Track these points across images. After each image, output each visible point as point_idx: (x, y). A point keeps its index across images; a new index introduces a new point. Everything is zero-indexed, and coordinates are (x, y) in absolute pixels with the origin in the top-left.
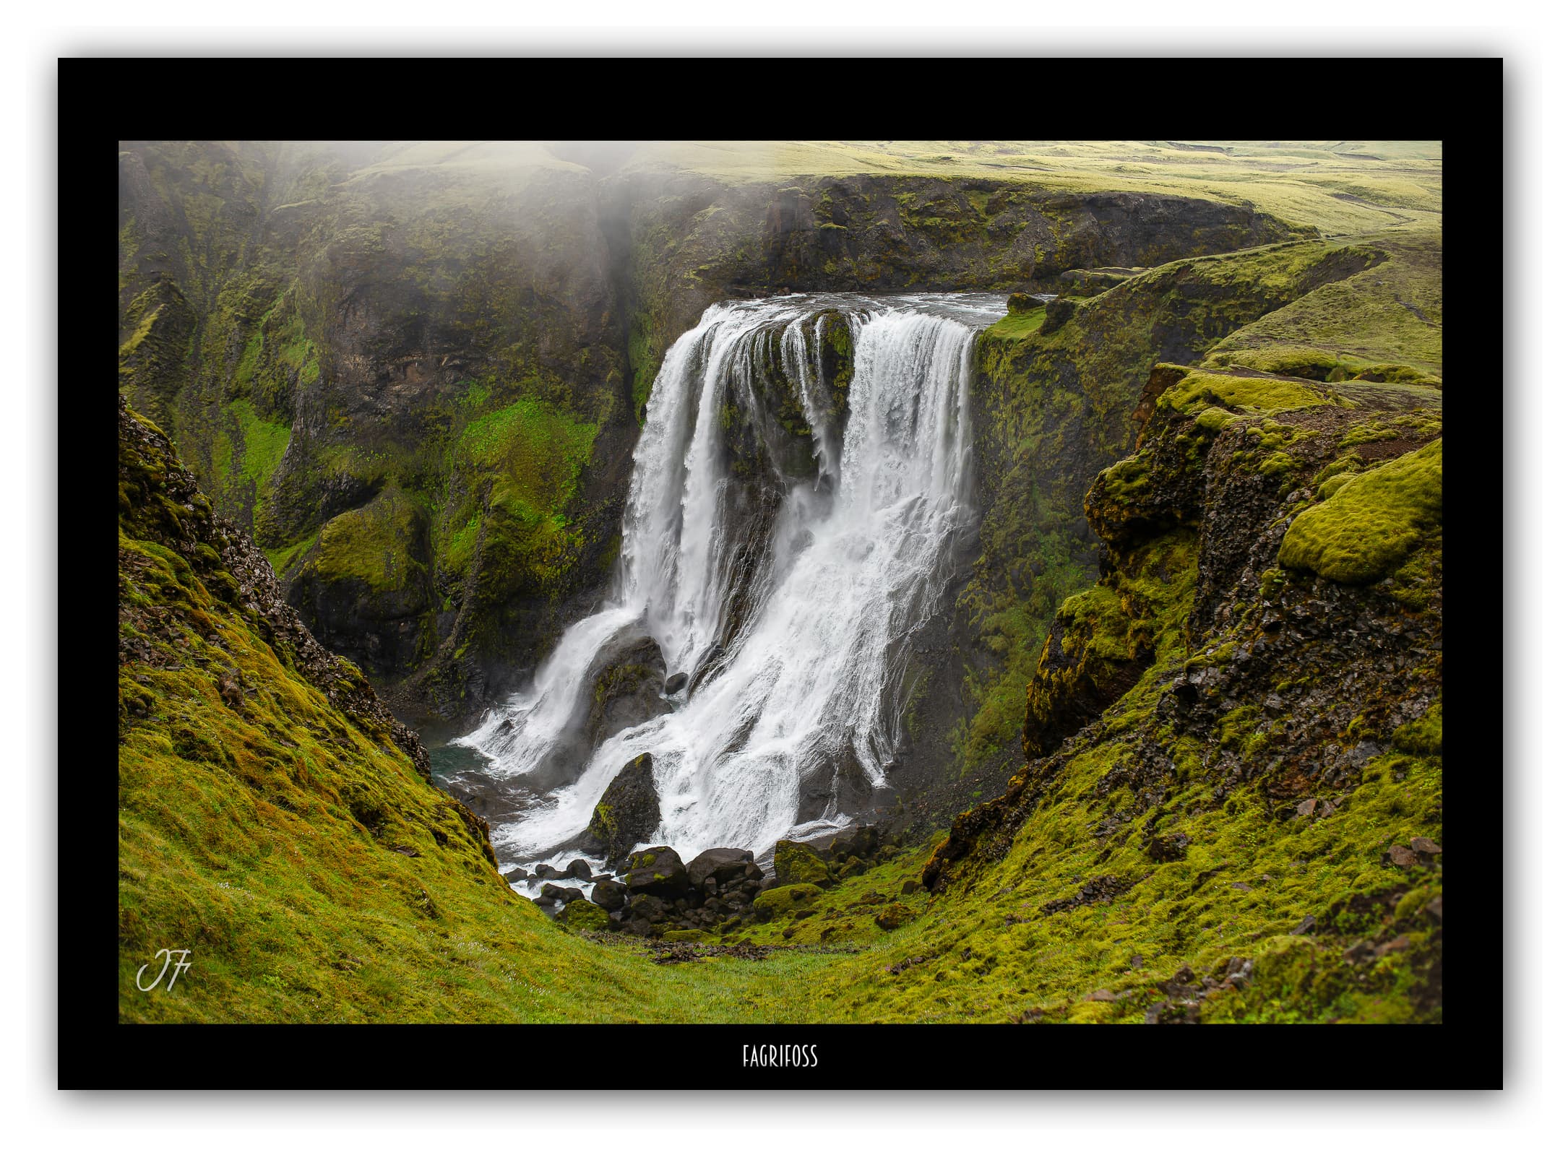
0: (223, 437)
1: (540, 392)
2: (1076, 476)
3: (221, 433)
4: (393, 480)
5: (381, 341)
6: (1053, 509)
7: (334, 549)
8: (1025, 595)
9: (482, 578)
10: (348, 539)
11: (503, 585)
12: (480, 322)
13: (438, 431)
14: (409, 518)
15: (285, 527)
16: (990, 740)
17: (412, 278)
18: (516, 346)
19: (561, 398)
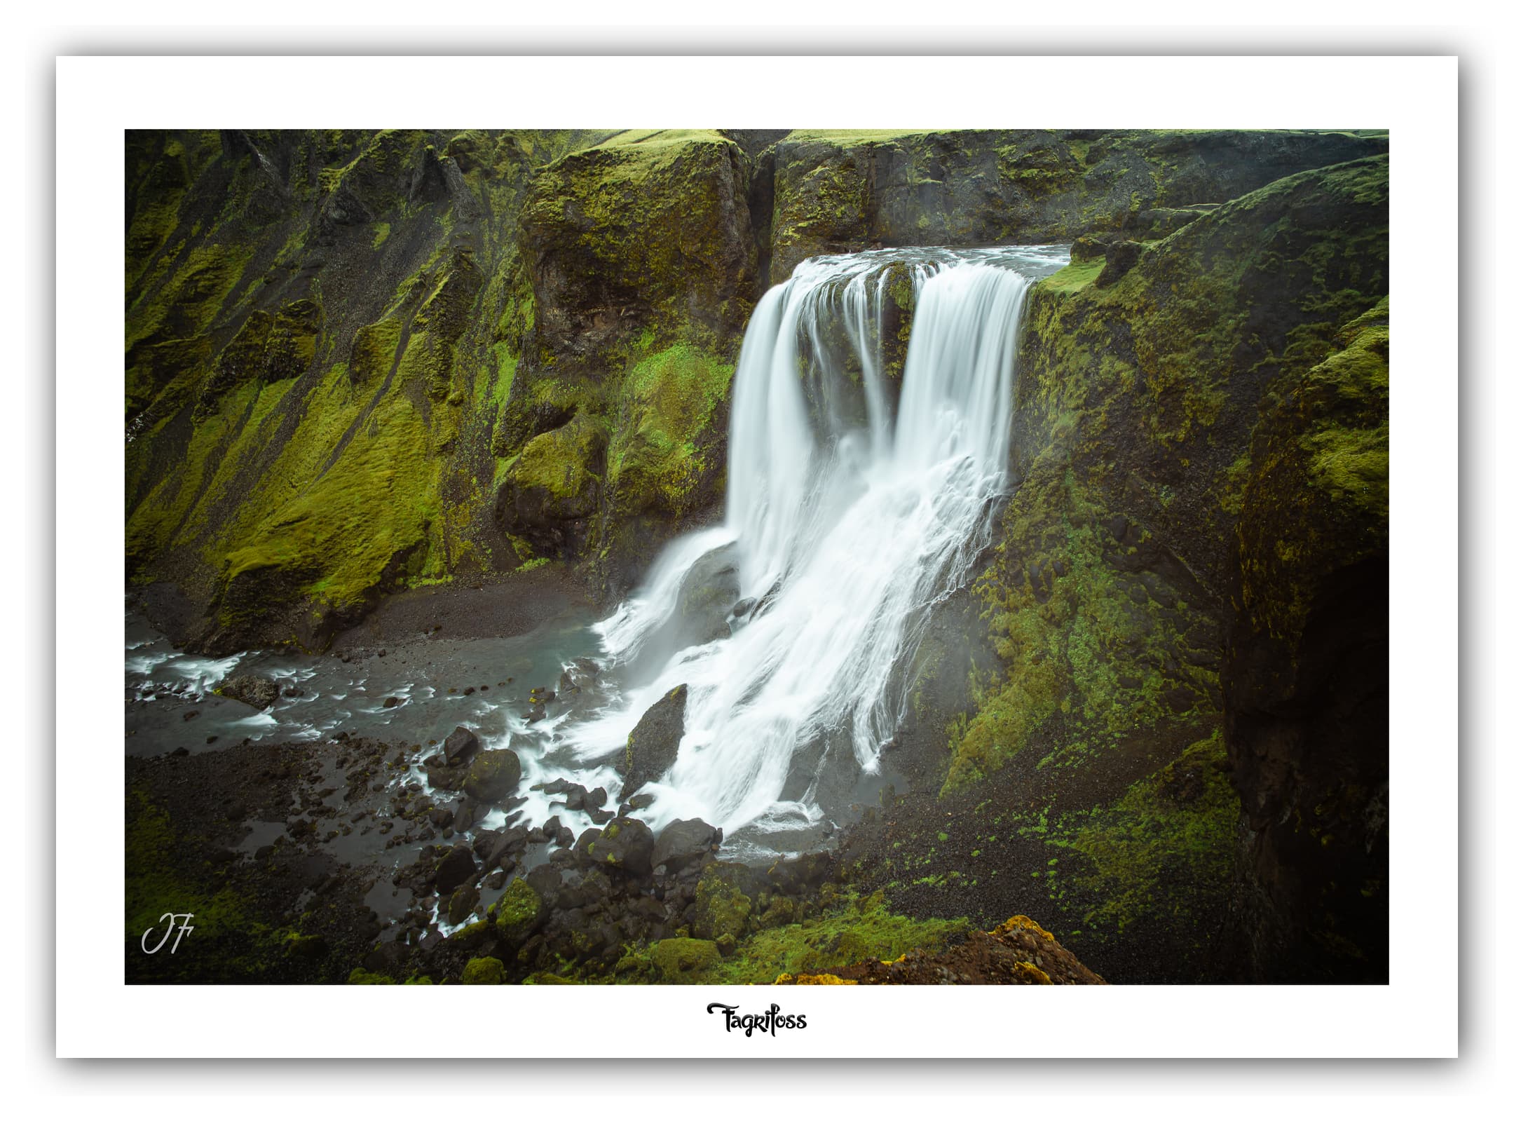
0: (484, 370)
1: (690, 338)
2: (1117, 465)
3: (484, 367)
4: (582, 408)
5: (570, 296)
6: (1088, 500)
7: (530, 462)
8: (1042, 596)
9: (619, 496)
10: (542, 454)
11: (637, 502)
12: (642, 280)
13: (617, 368)
14: (589, 438)
15: (510, 441)
16: (976, 763)
17: (588, 244)
18: (671, 300)
19: (708, 343)
